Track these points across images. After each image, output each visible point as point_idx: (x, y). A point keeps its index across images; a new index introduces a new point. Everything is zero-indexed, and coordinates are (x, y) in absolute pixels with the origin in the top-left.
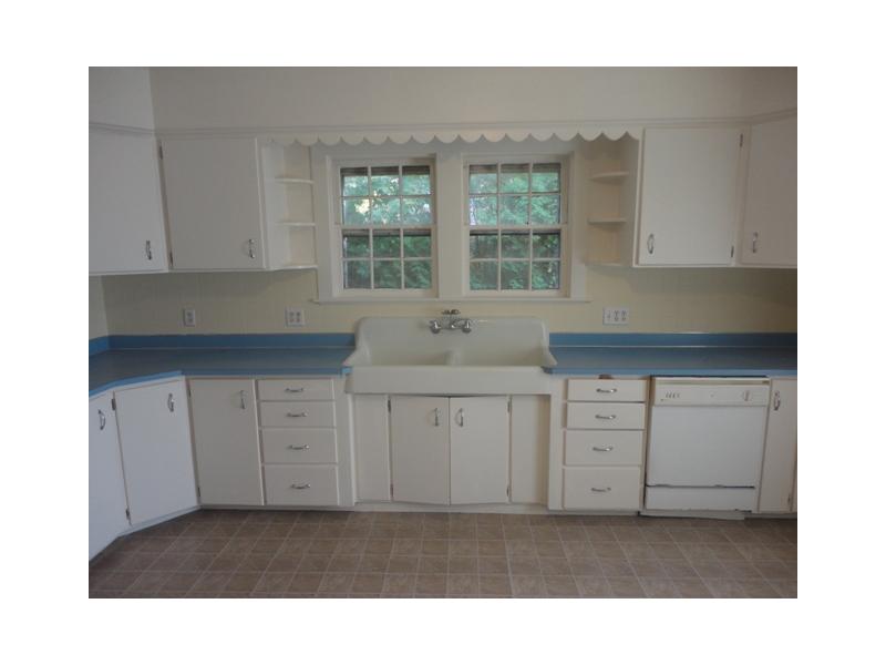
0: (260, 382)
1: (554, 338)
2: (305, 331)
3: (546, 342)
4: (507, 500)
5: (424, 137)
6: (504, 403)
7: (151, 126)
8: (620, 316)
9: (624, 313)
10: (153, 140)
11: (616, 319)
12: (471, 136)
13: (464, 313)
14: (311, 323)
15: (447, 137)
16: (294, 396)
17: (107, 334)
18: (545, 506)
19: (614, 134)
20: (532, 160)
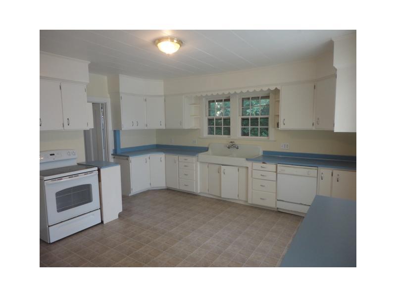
0: (179, 157)
1: (264, 152)
2: (197, 146)
3: (261, 153)
4: (237, 198)
5: (226, 93)
6: (237, 168)
7: (163, 94)
8: (286, 146)
9: (287, 145)
10: (163, 98)
11: (285, 147)
12: (238, 91)
13: (237, 143)
14: (198, 144)
15: (232, 92)
16: (186, 161)
17: (155, 143)
18: (247, 202)
19: (273, 88)
20: (260, 96)
